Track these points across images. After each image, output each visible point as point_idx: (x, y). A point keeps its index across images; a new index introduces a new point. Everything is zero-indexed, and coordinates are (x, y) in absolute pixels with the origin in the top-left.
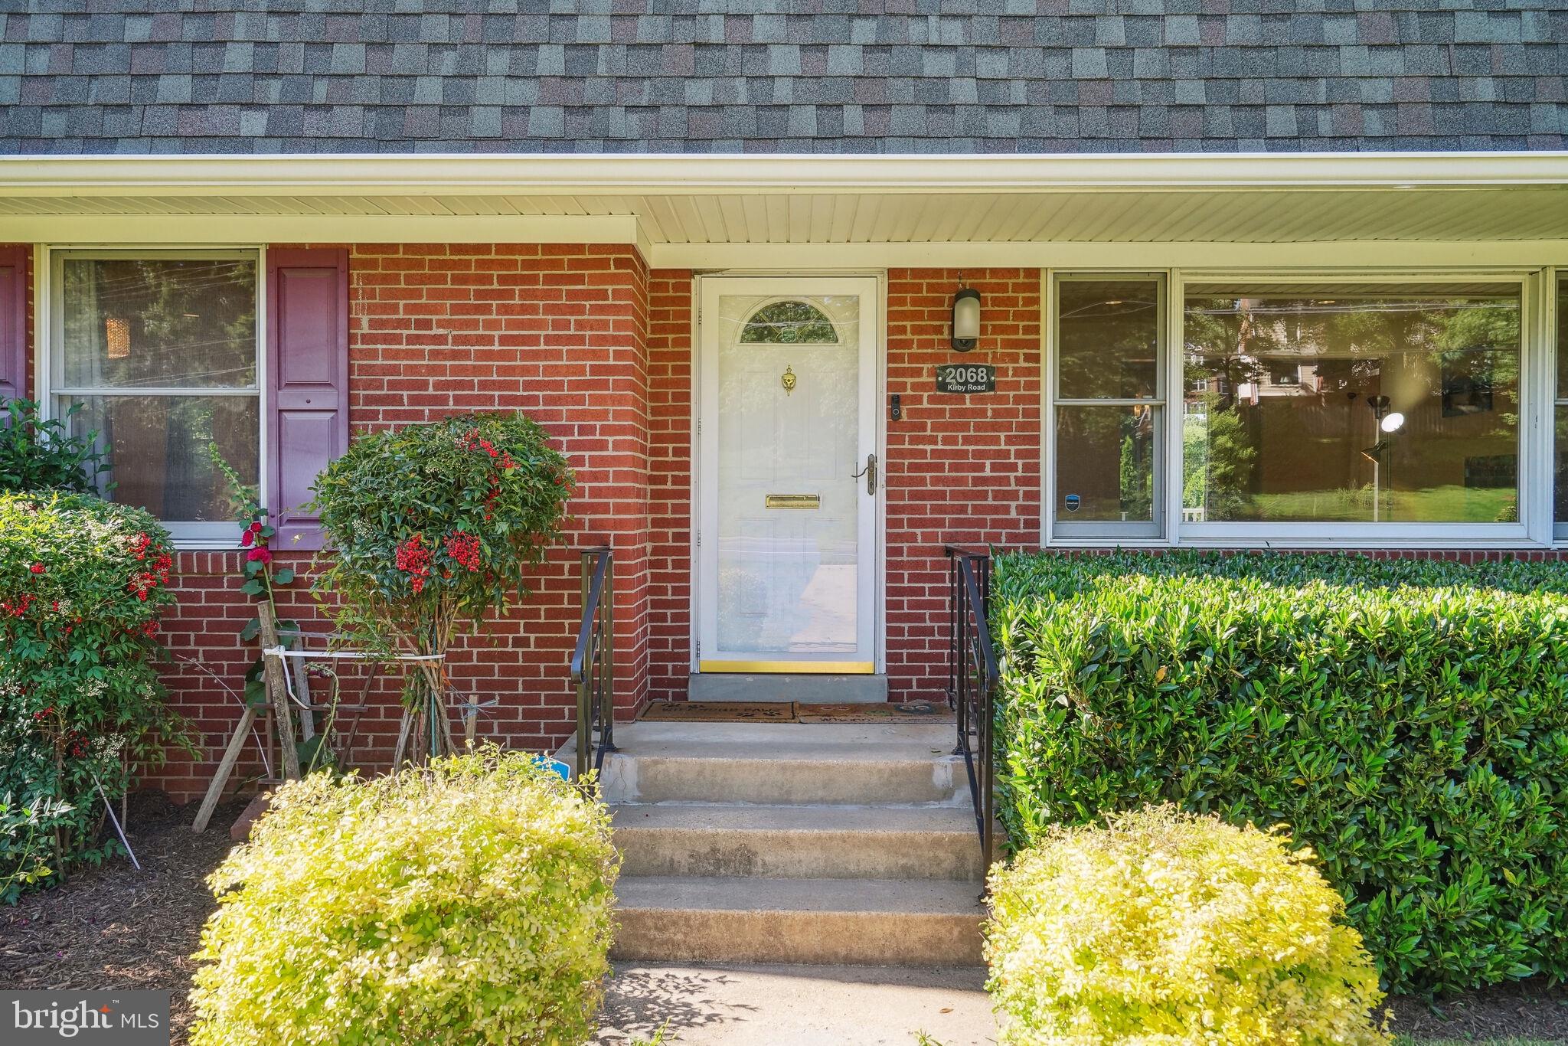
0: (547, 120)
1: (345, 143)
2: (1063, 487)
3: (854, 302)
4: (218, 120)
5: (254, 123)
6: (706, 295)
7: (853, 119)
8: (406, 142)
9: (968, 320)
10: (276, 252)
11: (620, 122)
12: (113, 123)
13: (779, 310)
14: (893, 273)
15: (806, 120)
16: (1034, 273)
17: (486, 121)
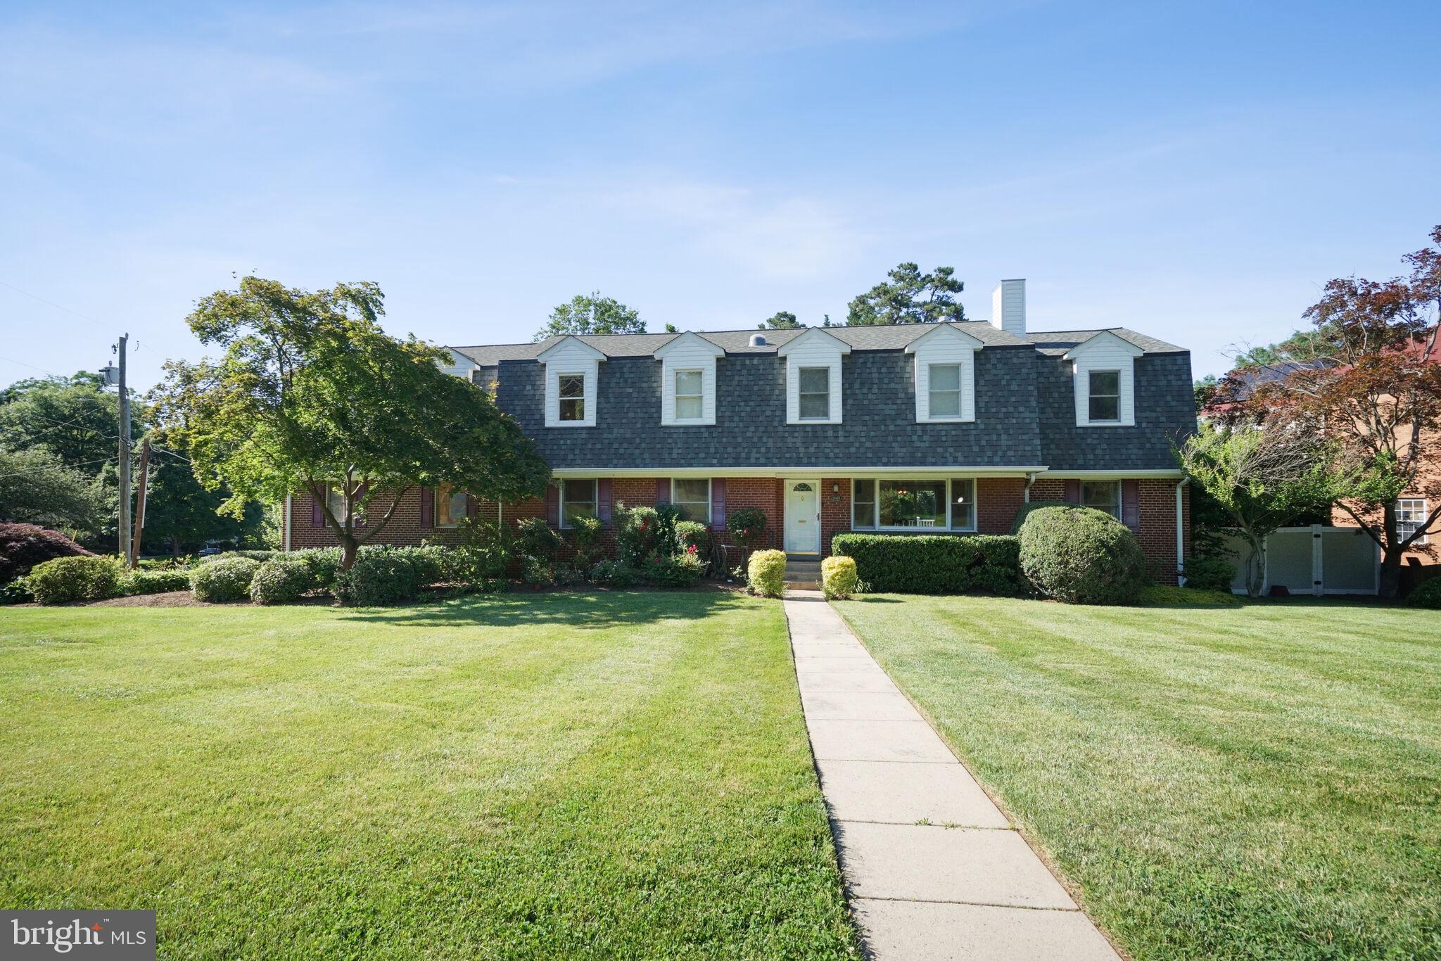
0: (762, 460)
1: (731, 465)
2: (856, 518)
3: (815, 484)
4: (708, 461)
5: (715, 461)
6: (787, 483)
7: (813, 460)
8: (739, 465)
9: (836, 489)
10: (714, 480)
11: (775, 461)
12: (692, 461)
13: (800, 485)
14: (822, 479)
15: (805, 460)
16: (849, 479)
17: (753, 460)
